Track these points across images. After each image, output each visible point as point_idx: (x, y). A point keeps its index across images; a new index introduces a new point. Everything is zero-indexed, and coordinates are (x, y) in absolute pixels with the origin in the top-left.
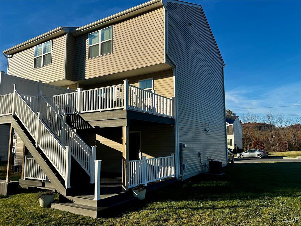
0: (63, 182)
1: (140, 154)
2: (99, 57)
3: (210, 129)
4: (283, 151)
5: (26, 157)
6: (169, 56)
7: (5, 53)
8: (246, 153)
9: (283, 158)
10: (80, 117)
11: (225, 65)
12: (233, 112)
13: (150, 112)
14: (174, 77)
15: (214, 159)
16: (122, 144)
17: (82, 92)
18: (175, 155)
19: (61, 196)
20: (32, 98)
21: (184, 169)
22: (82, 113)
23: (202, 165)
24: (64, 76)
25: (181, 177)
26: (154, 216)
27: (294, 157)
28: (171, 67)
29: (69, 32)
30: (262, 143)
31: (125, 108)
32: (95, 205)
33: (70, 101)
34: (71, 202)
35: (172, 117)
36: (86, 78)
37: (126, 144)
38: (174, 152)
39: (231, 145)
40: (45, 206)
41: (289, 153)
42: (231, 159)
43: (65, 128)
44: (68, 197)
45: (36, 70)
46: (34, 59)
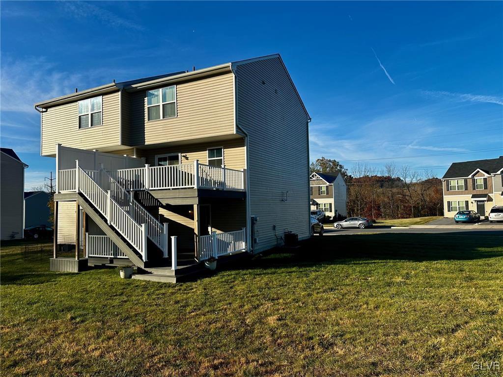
0: (141, 257)
1: (209, 229)
2: (162, 120)
3: (288, 198)
4: (407, 218)
5: (87, 235)
6: (239, 126)
7: (37, 106)
8: (346, 221)
9: (392, 228)
10: (150, 195)
11: (310, 119)
12: (340, 164)
13: (221, 188)
14: (245, 147)
15: (291, 232)
16: (194, 220)
17: (150, 168)
18: (246, 229)
19: (139, 268)
20: (94, 173)
21: (255, 242)
22: (151, 190)
23: (277, 239)
24: (120, 141)
25: (252, 251)
26: (223, 280)
27: (405, 226)
28: (242, 136)
29: (123, 88)
30: (379, 207)
31: (195, 187)
32: (174, 274)
33: (137, 177)
34: (151, 273)
35: (243, 190)
36: (146, 143)
37: (197, 221)
38: (245, 226)
39: (331, 211)
40: (126, 277)
41: (402, 221)
42: (319, 230)
43: (133, 204)
44: (147, 269)
45: (82, 131)
46: (78, 117)
